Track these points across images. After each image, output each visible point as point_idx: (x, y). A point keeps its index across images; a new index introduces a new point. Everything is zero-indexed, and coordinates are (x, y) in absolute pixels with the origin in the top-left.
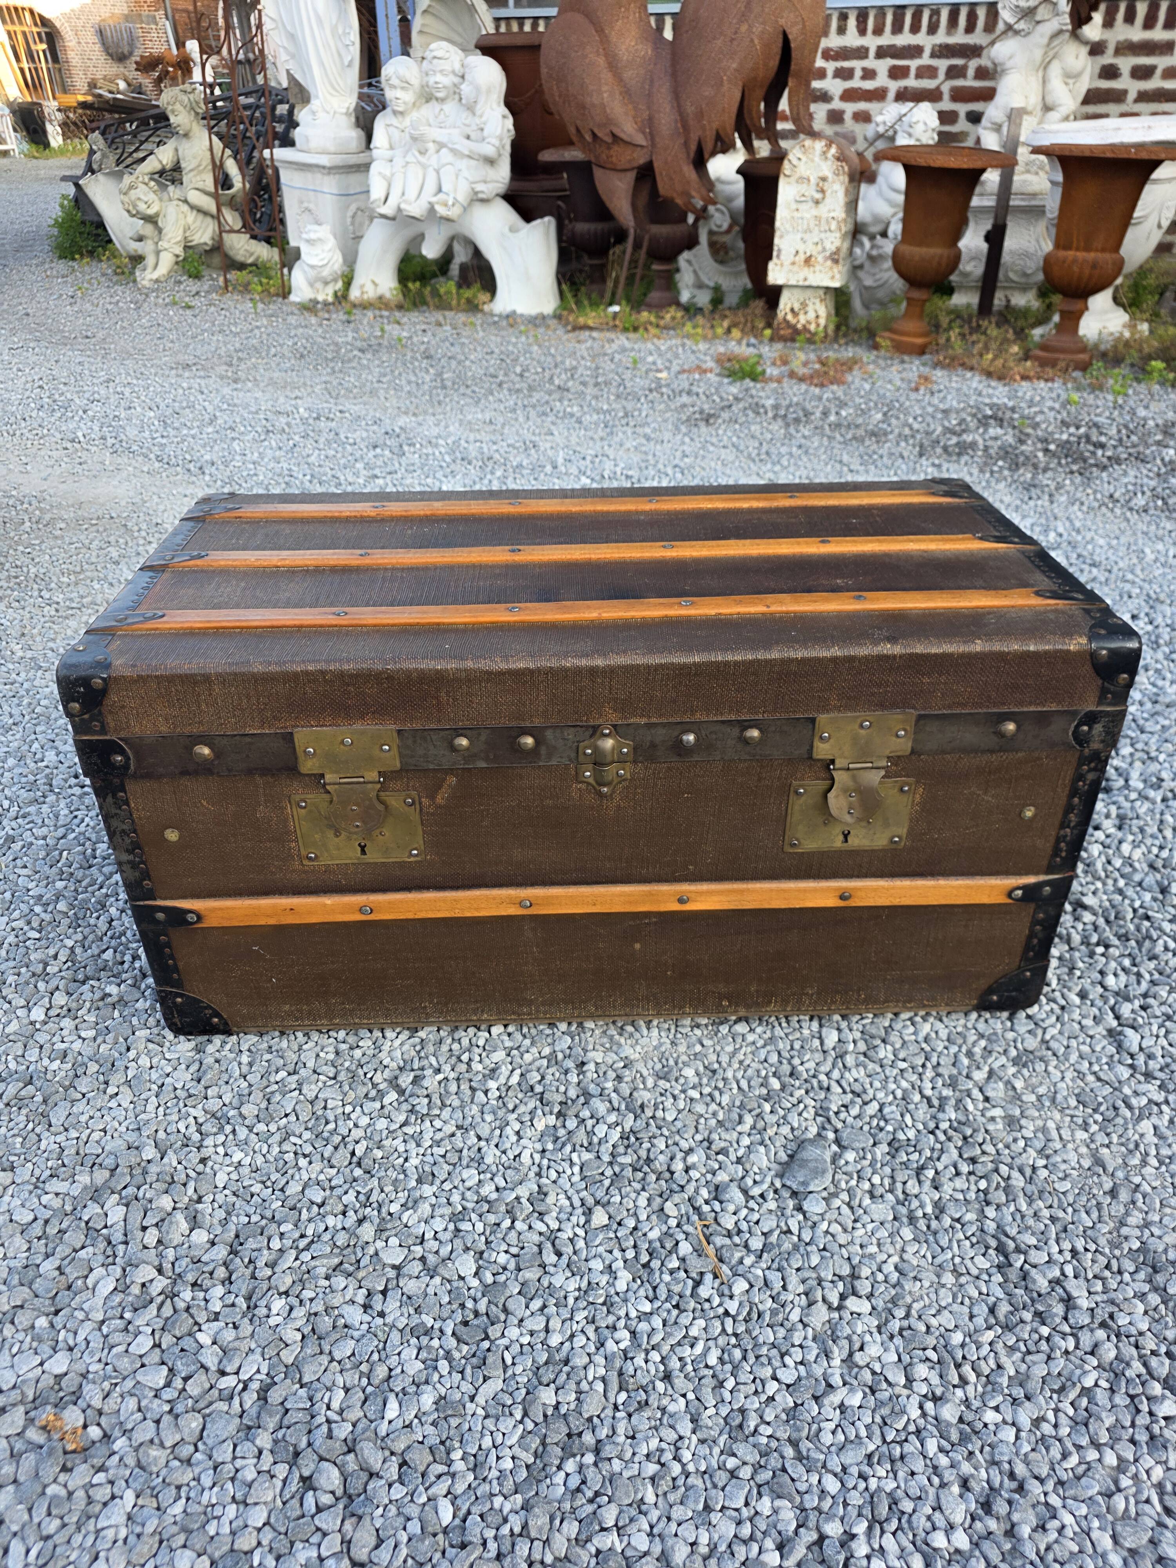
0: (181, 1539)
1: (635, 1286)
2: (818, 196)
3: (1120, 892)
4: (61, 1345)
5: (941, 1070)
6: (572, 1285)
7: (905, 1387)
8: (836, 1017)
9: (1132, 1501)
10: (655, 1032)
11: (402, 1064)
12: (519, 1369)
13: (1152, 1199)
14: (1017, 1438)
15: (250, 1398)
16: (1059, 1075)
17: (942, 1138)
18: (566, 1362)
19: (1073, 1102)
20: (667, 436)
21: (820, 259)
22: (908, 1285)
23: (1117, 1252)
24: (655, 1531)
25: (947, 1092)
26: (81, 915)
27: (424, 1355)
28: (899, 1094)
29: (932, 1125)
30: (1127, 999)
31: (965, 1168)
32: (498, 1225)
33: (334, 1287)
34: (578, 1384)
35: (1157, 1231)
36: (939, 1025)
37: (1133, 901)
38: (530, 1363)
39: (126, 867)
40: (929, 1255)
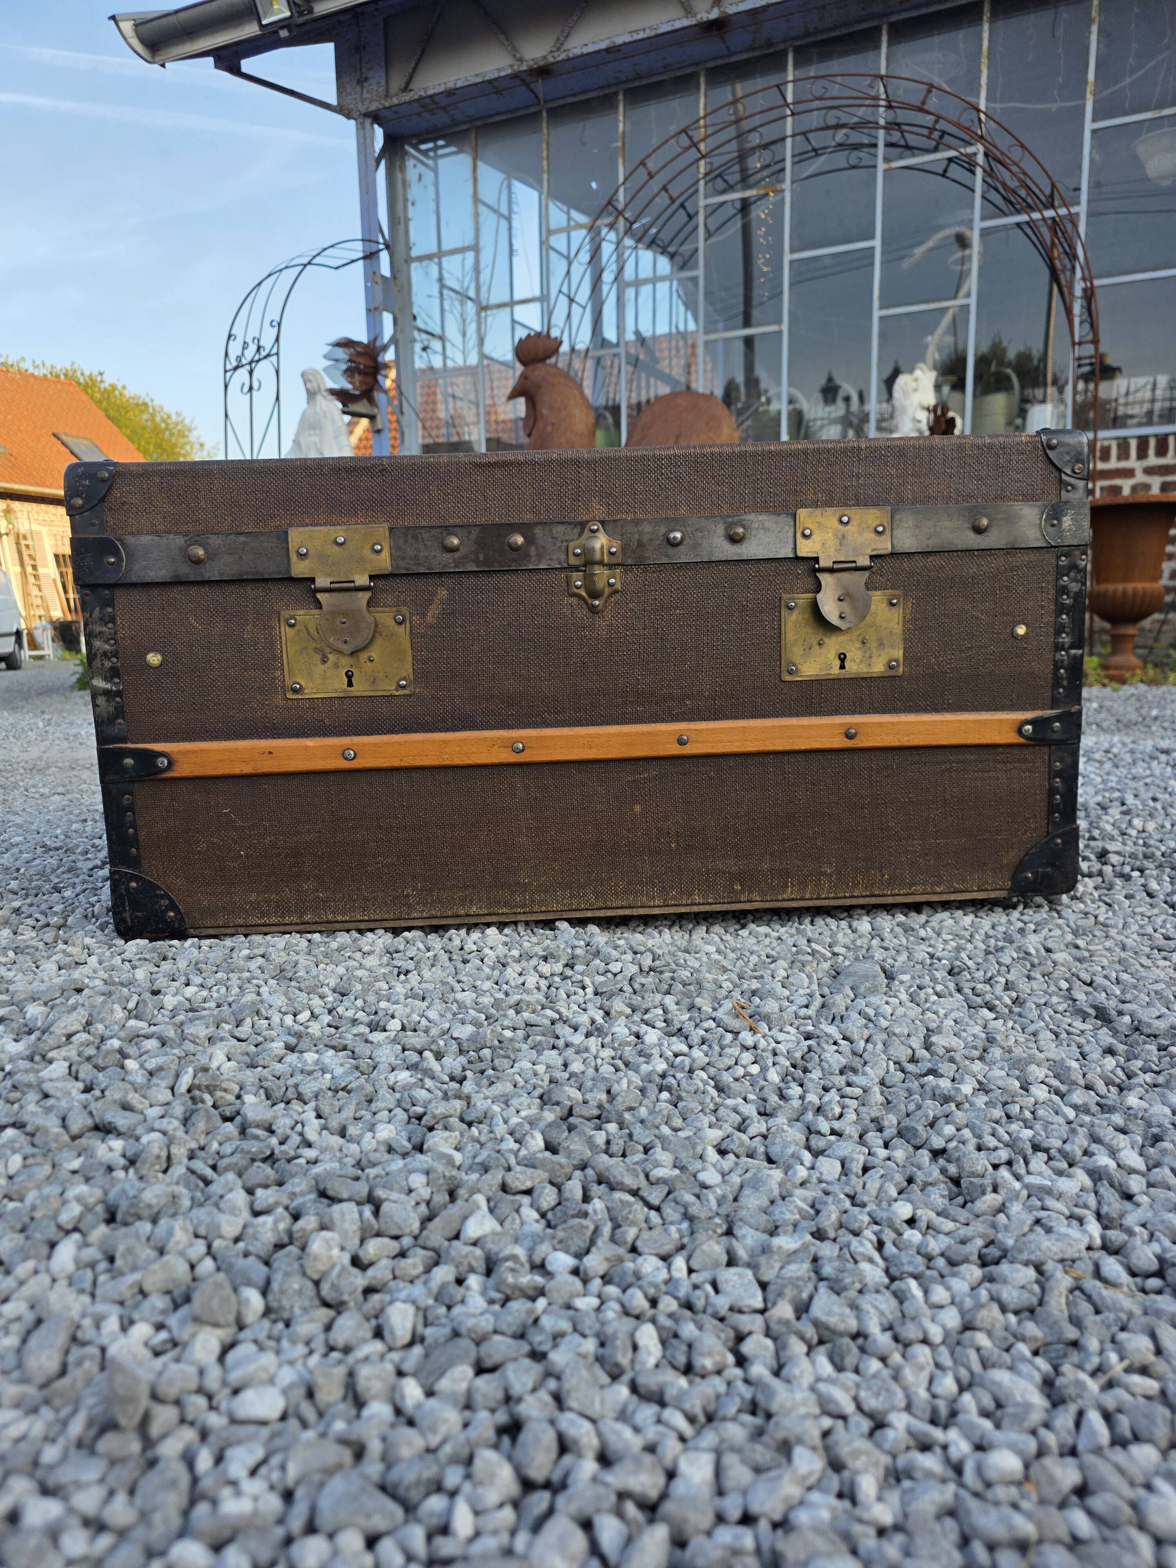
6: (593, 1041)
8: (866, 918)
36: (979, 919)
39: (101, 700)
40: (1017, 1027)
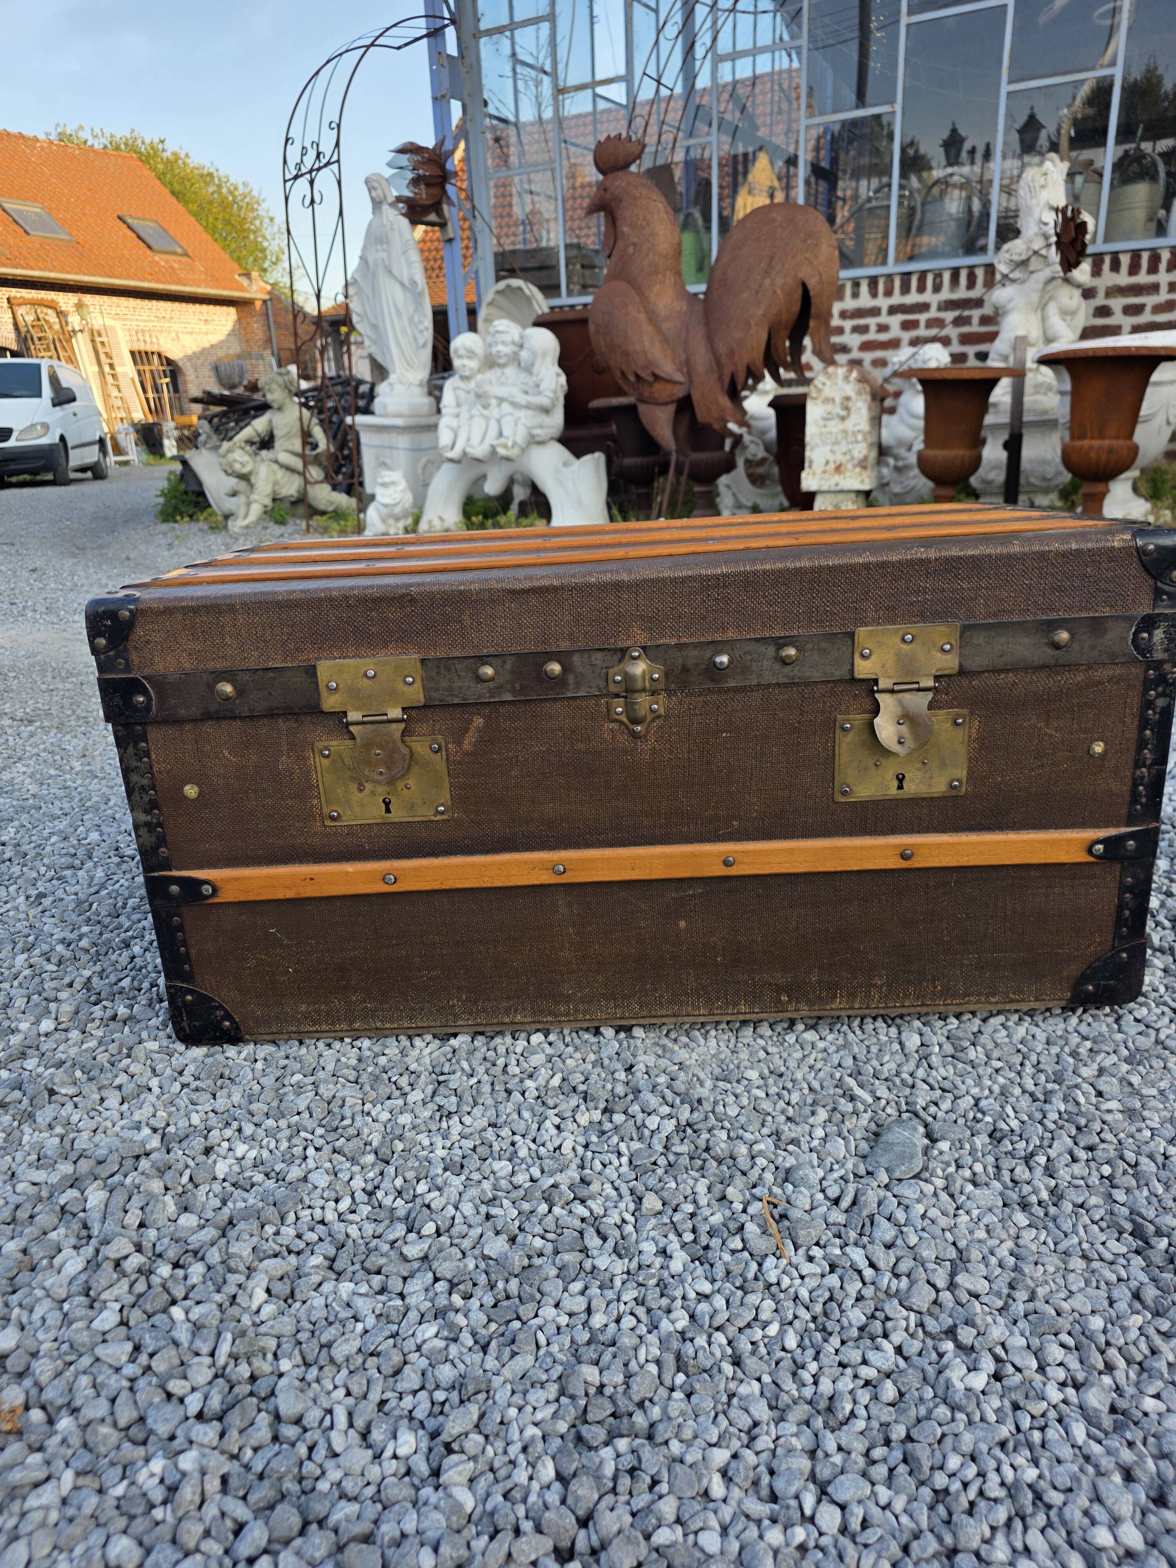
1: (693, 1267)
2: (843, 413)
4: (12, 1322)
5: (1041, 1066)
6: (619, 1266)
7: (1037, 1371)
8: (917, 1024)
10: (713, 1042)
12: (554, 1348)
17: (1052, 1126)
18: (612, 1343)
21: (849, 466)
22: (1027, 1269)
25: (1052, 1087)
26: (102, 952)
27: (445, 1333)
29: (1038, 1116)
31: (1082, 1155)
32: (534, 1211)
34: (626, 1365)
36: (1034, 1030)
38: (567, 1344)
39: (143, 831)
40: (1050, 1241)
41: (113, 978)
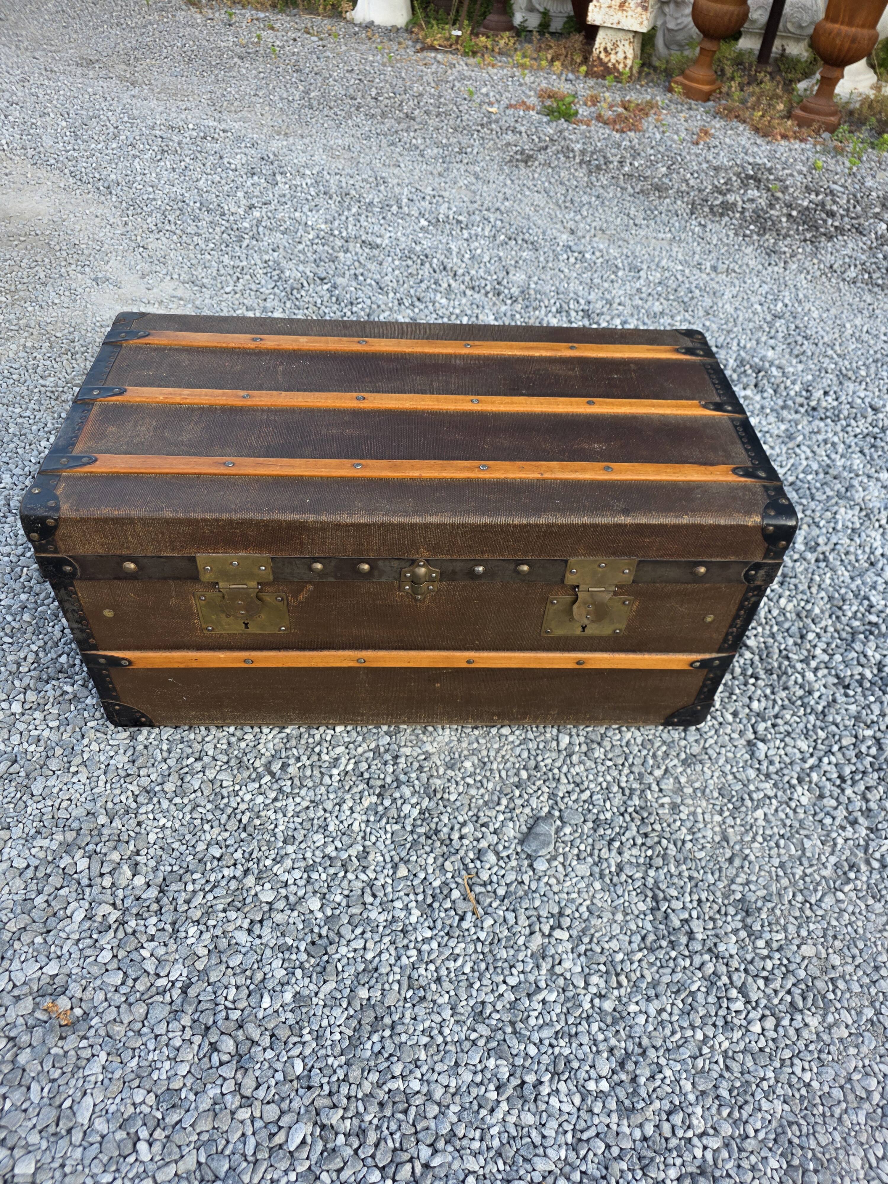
0: (136, 1083)
1: (422, 920)
3: (773, 636)
4: (52, 956)
5: (634, 768)
6: (382, 918)
7: (584, 988)
8: (570, 726)
9: (707, 1062)
10: (447, 731)
11: (273, 752)
12: (346, 975)
13: (754, 866)
14: (647, 1021)
15: (176, 993)
16: (710, 773)
17: (628, 818)
18: (376, 969)
19: (716, 794)
20: (493, 175)
22: (594, 921)
23: (726, 902)
24: (425, 1078)
25: (635, 785)
26: (41, 625)
27: (286, 965)
28: (604, 785)
29: (622, 809)
30: (764, 720)
31: (639, 841)
32: (336, 874)
33: (229, 918)
34: (383, 984)
35: (753, 887)
36: (637, 733)
37: (780, 644)
38: (353, 971)
39: (77, 631)
40: (609, 901)
41: (53, 655)
